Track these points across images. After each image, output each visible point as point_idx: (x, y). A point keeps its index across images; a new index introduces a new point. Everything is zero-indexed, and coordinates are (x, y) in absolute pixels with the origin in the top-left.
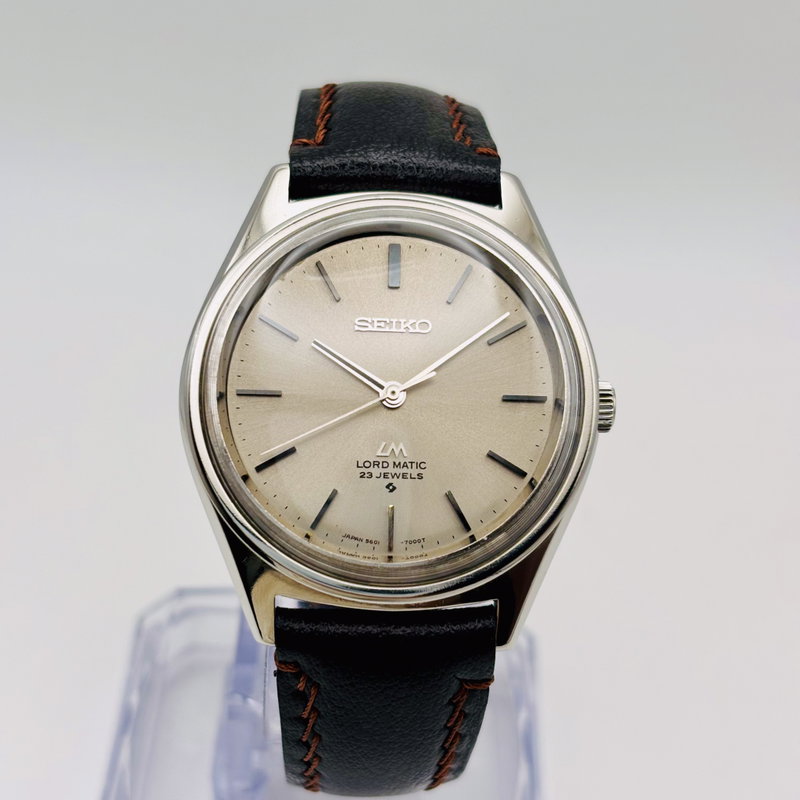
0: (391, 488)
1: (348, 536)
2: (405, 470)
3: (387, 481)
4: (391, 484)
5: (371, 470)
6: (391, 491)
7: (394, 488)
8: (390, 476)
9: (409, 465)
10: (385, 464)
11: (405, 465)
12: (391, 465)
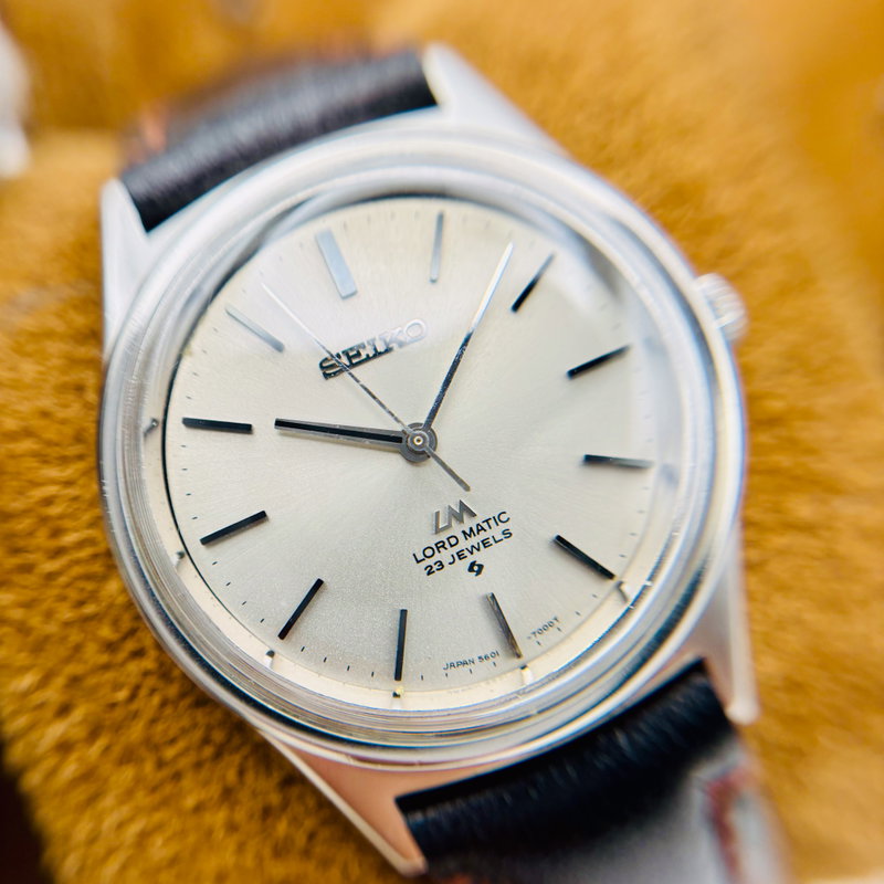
0: (476, 568)
1: (452, 665)
2: (483, 535)
3: (467, 562)
4: (473, 564)
5: (437, 557)
6: (479, 572)
7: (481, 567)
8: (466, 553)
9: (485, 525)
10: (453, 541)
11: (480, 529)
12: (461, 537)
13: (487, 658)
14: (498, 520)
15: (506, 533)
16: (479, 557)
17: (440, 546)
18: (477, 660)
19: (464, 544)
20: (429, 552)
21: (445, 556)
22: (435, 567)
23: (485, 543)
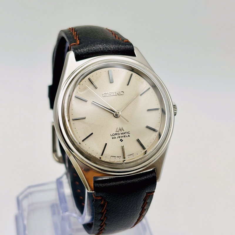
0: (121, 140)
1: (112, 156)
4: (121, 139)
6: (122, 141)
7: (122, 140)
11: (124, 133)
13: (119, 157)
14: (128, 133)
15: (129, 136)
17: (116, 134)
18: (117, 157)
19: (120, 135)
20: (114, 135)
21: (116, 136)
22: (114, 138)
23: (124, 136)
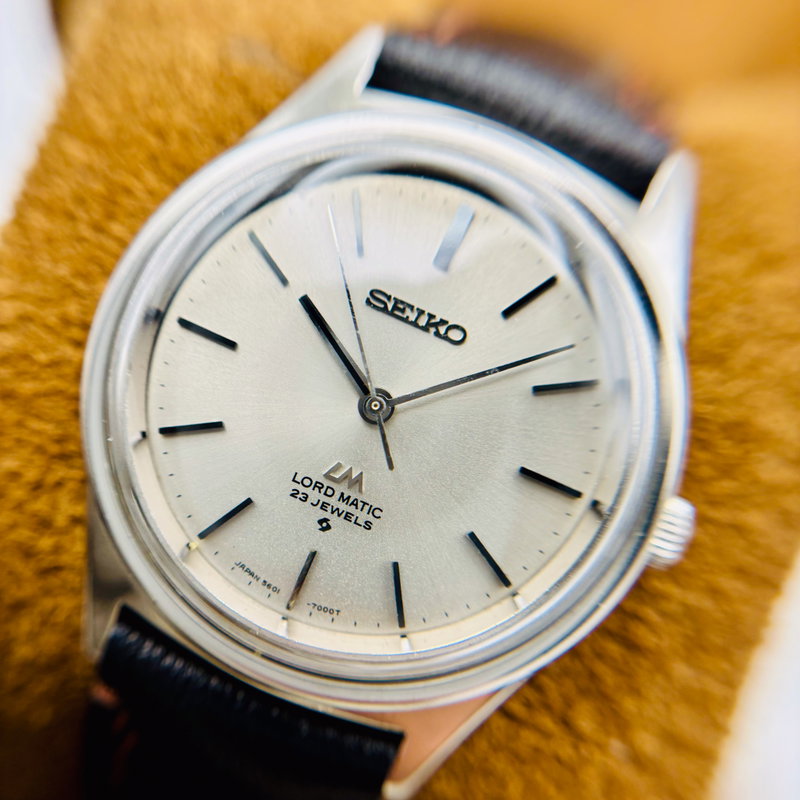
0: (324, 525)
1: (243, 566)
2: (352, 509)
3: (323, 515)
4: (326, 520)
5: (308, 491)
6: (323, 529)
7: (328, 527)
8: (329, 508)
9: (360, 505)
10: (330, 492)
11: (355, 504)
12: (337, 495)
13: (269, 586)
14: (372, 511)
15: (368, 526)
16: (334, 520)
17: (318, 486)
18: (261, 581)
19: (334, 501)
20: (307, 482)
21: (315, 495)
22: (300, 496)
23: (348, 516)
